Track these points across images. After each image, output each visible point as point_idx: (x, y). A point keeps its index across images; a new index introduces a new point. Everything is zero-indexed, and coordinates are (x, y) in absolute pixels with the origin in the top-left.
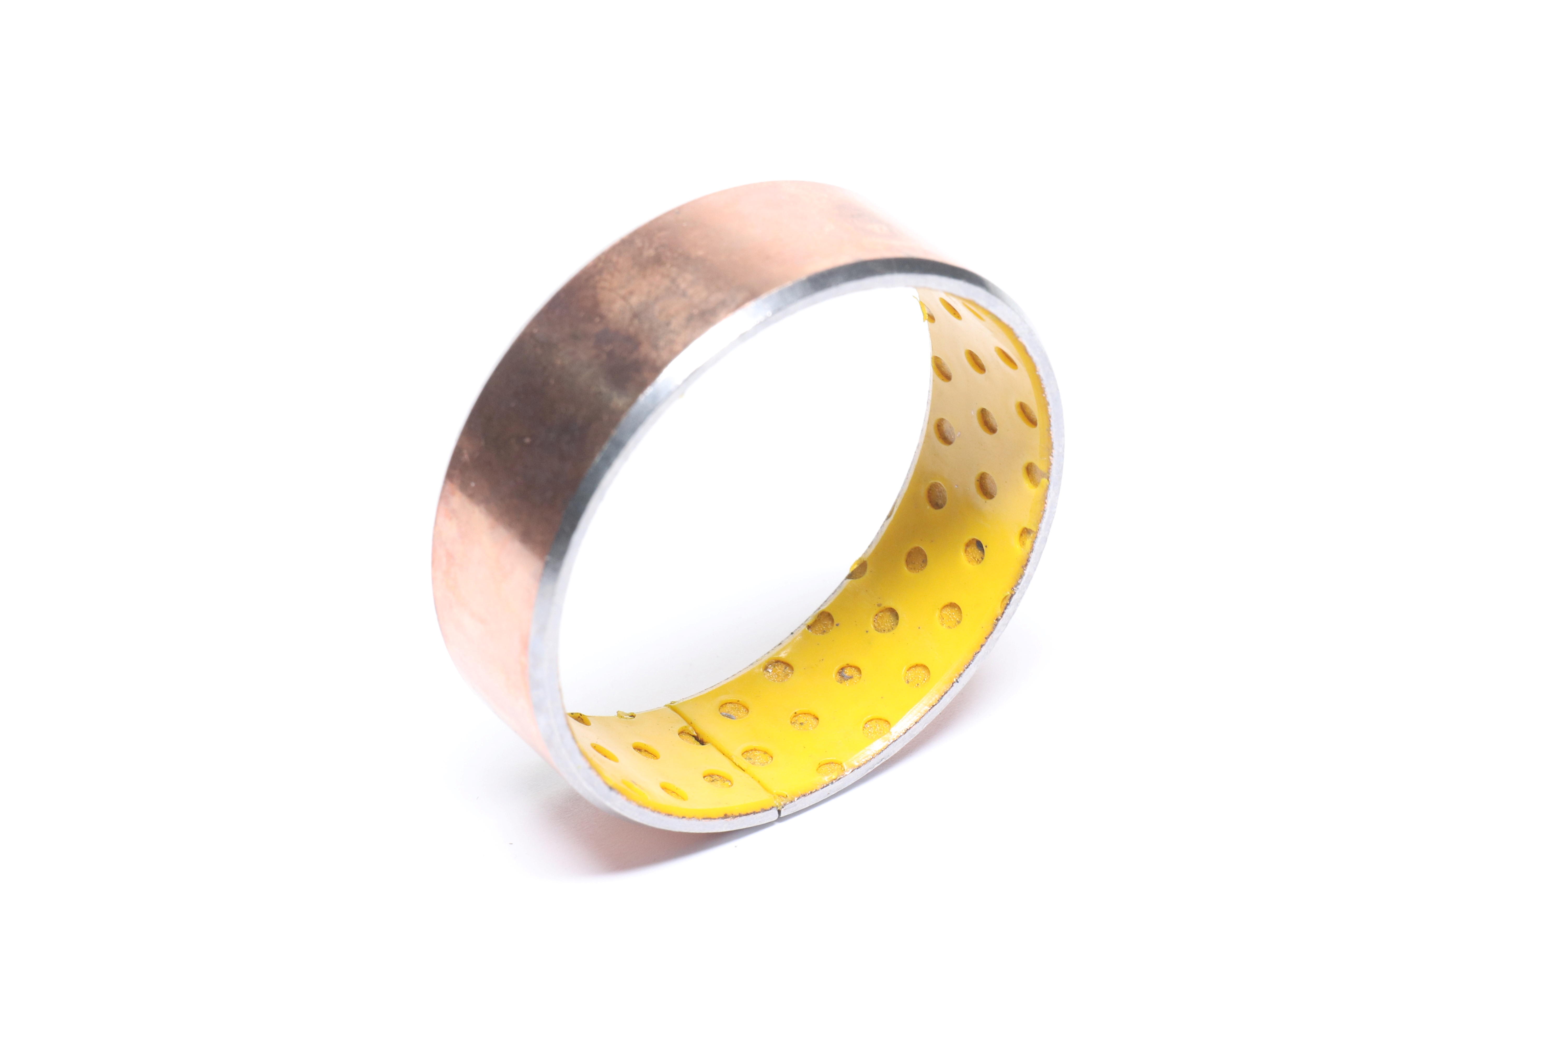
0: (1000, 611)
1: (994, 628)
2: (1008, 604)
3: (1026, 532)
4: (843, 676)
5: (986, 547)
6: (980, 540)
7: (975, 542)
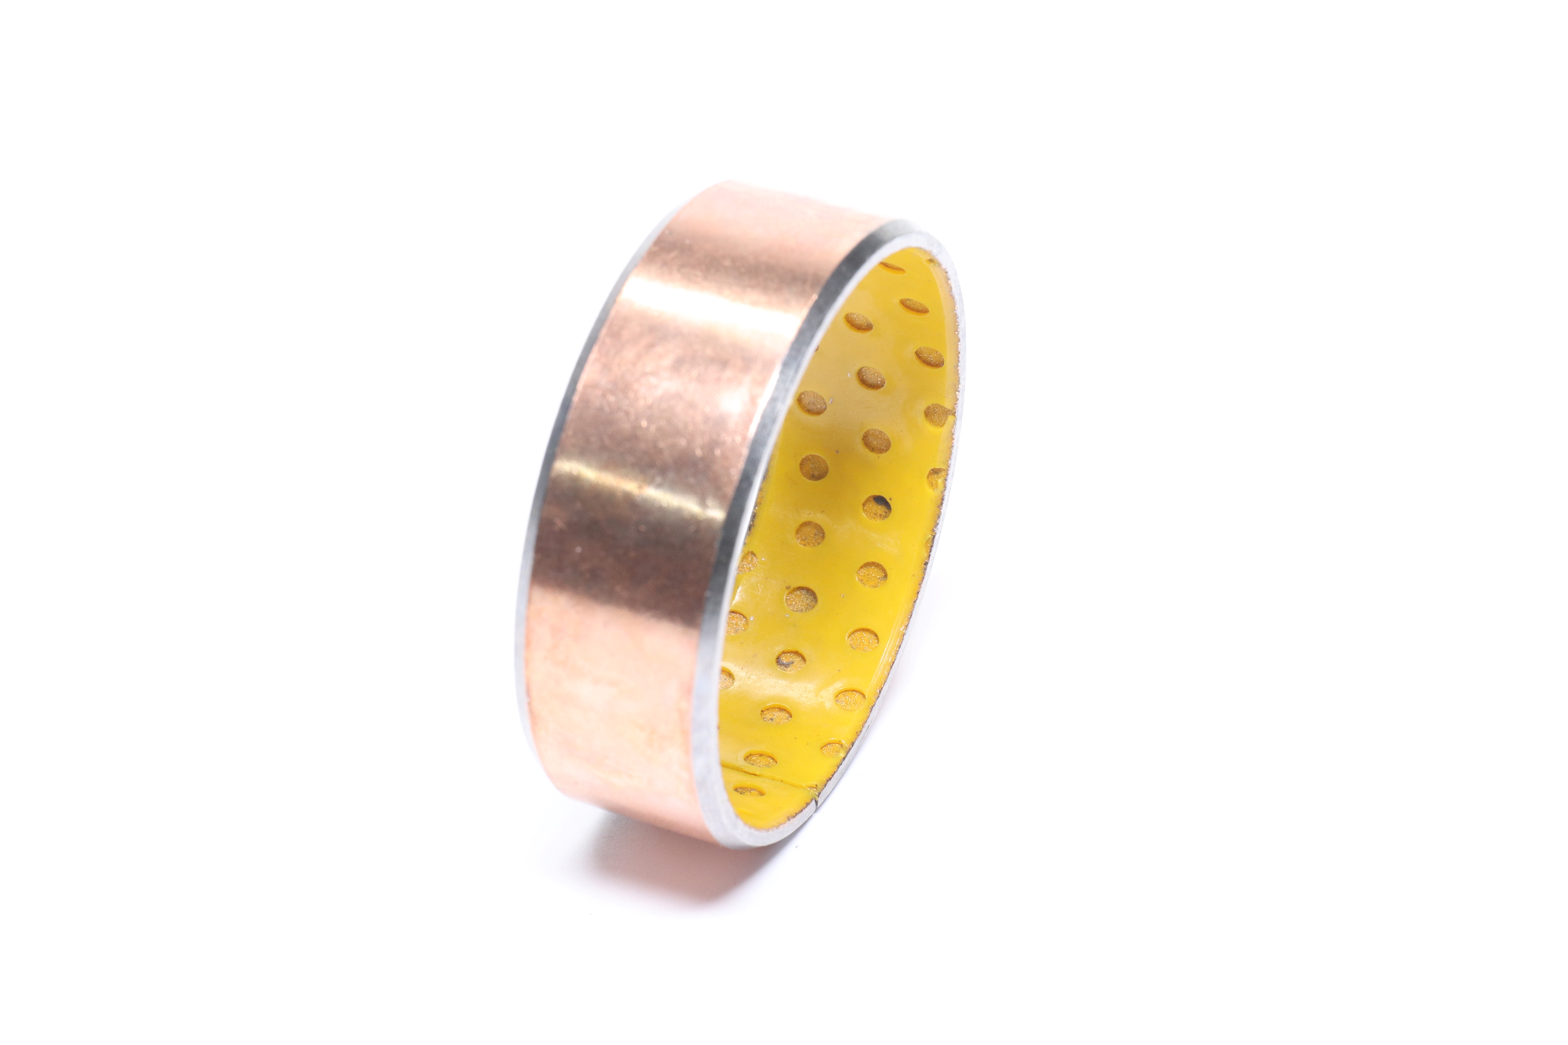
0: (926, 555)
1: (924, 573)
2: (932, 546)
3: (935, 472)
4: (783, 664)
5: (890, 499)
6: (882, 495)
7: (872, 499)
